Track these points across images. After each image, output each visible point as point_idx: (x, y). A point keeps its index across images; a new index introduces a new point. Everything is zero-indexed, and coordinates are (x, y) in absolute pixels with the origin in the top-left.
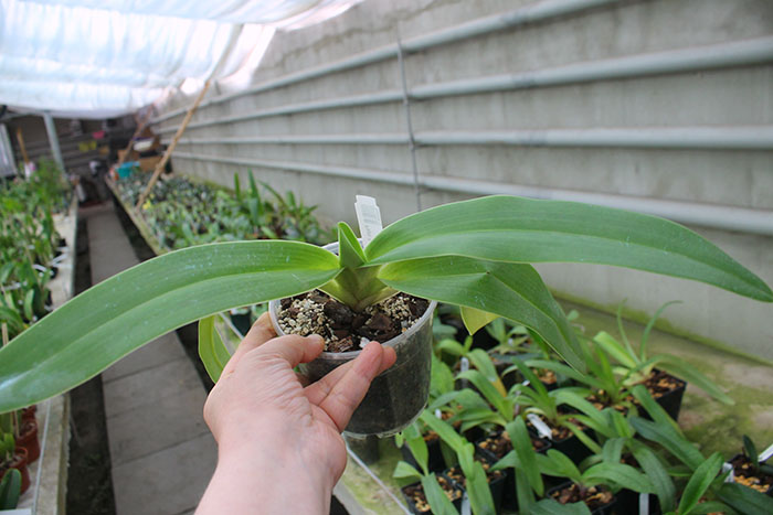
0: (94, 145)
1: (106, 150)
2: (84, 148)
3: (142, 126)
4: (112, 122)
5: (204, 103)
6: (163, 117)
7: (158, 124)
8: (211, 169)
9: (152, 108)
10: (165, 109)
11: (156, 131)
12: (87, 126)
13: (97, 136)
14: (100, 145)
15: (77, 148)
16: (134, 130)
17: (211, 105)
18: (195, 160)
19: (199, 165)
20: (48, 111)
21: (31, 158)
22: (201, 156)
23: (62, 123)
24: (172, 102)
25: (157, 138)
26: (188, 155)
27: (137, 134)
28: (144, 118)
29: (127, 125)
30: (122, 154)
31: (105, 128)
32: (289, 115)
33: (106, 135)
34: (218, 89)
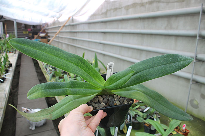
0: (27, 32)
1: (31, 34)
2: (24, 33)
3: (43, 29)
4: (34, 26)
5: (67, 24)
6: (50, 27)
7: (48, 29)
8: (64, 46)
9: (47, 24)
10: (51, 25)
11: (47, 31)
12: (27, 26)
13: (29, 30)
14: (29, 33)
15: (22, 33)
16: (40, 30)
17: (70, 25)
18: (59, 42)
19: (60, 44)
20: (15, 20)
21: (8, 33)
22: (61, 41)
23: (19, 24)
24: (54, 23)
25: (47, 33)
26: (57, 40)
27: (41, 31)
28: (43, 27)
29: (38, 28)
30: (36, 36)
31: (32, 28)
32: (105, 33)
33: (31, 30)
34: (73, 20)
